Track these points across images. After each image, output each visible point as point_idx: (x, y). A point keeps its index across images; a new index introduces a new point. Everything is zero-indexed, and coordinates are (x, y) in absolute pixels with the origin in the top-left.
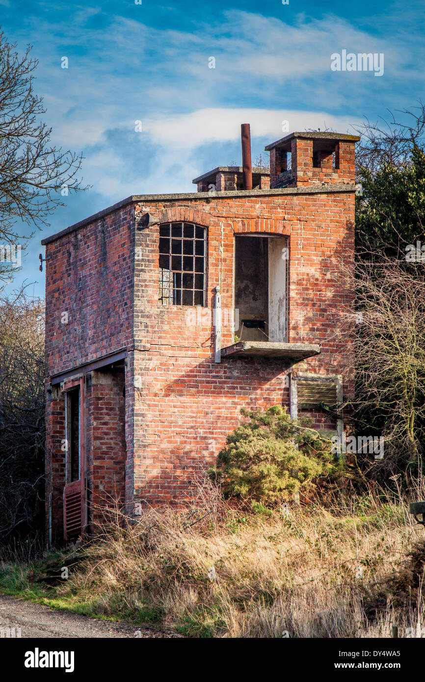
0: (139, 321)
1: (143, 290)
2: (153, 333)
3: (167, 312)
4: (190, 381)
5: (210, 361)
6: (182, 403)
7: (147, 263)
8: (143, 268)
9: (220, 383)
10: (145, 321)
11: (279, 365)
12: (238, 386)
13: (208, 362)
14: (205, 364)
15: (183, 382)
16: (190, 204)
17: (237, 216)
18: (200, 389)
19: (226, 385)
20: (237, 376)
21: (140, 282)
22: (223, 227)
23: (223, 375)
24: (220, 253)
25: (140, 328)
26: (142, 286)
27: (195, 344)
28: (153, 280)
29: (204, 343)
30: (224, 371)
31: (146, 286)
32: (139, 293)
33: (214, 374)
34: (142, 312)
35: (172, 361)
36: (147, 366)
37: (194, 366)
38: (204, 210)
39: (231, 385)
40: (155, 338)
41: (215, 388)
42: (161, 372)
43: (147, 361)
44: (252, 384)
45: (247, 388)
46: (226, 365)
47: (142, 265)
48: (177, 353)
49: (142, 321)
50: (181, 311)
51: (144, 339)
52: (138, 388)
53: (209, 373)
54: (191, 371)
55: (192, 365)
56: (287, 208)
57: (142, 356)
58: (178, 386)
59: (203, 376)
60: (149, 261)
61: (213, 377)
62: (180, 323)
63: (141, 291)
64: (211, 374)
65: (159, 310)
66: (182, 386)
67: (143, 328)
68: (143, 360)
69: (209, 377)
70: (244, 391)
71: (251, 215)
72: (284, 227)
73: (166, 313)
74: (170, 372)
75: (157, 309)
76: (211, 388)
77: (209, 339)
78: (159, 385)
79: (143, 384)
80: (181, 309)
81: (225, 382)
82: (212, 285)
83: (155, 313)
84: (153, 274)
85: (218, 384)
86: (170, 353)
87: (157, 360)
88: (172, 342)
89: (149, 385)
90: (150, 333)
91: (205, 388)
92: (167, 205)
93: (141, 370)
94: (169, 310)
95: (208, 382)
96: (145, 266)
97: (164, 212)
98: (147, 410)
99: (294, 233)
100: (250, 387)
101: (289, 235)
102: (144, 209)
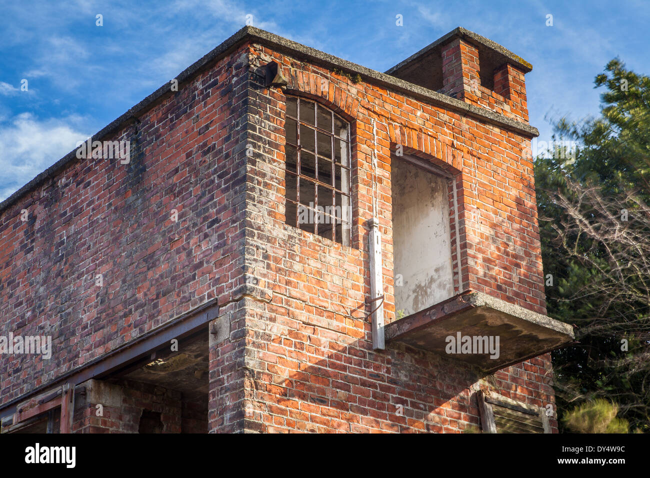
0: (255, 243)
1: (261, 190)
2: (276, 272)
3: (300, 240)
4: (336, 376)
5: (365, 346)
6: (324, 415)
7: (267, 146)
8: (261, 152)
9: (382, 388)
10: (264, 247)
11: (462, 374)
12: (409, 399)
13: (363, 347)
14: (358, 348)
15: (326, 374)
16: (329, 75)
17: (393, 118)
18: (352, 393)
19: (391, 394)
20: (405, 381)
21: (256, 174)
22: (375, 129)
23: (386, 375)
24: (373, 166)
25: (255, 257)
26: (259, 183)
27: (342, 310)
28: (276, 179)
29: (354, 310)
30: (387, 368)
31: (266, 185)
32: (254, 193)
33: (372, 370)
34: (259, 228)
35: (308, 332)
36: (267, 331)
37: (340, 349)
38: (349, 91)
39: (397, 396)
40: (280, 281)
41: (374, 396)
42: (290, 349)
43: (268, 322)
44: (429, 400)
45: (422, 406)
46: (390, 357)
47: (259, 147)
48: (315, 319)
49: (260, 245)
50: (320, 244)
51: (263, 279)
52: (252, 372)
53: (365, 367)
54: (338, 357)
55: (339, 346)
56: (455, 130)
57: (259, 311)
58: (317, 380)
59: (355, 371)
60: (270, 143)
61: (371, 375)
62: (319, 266)
63: (257, 191)
64: (367, 370)
65: (286, 232)
66: (323, 383)
67: (261, 259)
68: (262, 317)
69: (363, 373)
70: (417, 410)
71: (412, 124)
72: (454, 157)
73: (297, 241)
74: (304, 352)
75: (283, 231)
76: (369, 396)
77: (362, 305)
78: (287, 372)
79: (261, 364)
80: (320, 242)
81: (388, 389)
82: (364, 215)
83: (281, 236)
84: (277, 169)
85: (378, 390)
86: (303, 316)
87: (283, 323)
88: (307, 296)
89: (270, 367)
90: (271, 269)
91: (361, 393)
92: (296, 64)
93: (257, 337)
94: (302, 237)
95: (364, 383)
96: (264, 151)
97: (292, 73)
98: (268, 419)
99: (466, 170)
100: (425, 406)
101: (461, 170)
102: (262, 56)
